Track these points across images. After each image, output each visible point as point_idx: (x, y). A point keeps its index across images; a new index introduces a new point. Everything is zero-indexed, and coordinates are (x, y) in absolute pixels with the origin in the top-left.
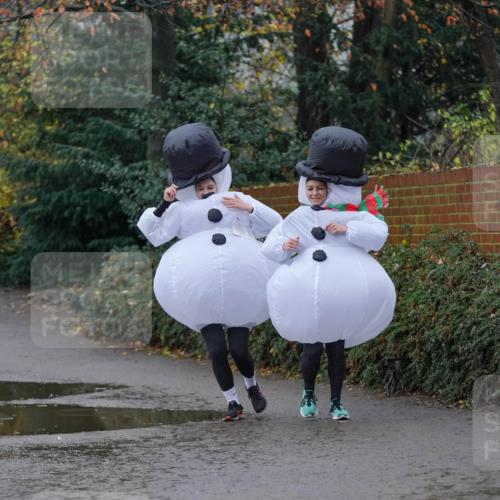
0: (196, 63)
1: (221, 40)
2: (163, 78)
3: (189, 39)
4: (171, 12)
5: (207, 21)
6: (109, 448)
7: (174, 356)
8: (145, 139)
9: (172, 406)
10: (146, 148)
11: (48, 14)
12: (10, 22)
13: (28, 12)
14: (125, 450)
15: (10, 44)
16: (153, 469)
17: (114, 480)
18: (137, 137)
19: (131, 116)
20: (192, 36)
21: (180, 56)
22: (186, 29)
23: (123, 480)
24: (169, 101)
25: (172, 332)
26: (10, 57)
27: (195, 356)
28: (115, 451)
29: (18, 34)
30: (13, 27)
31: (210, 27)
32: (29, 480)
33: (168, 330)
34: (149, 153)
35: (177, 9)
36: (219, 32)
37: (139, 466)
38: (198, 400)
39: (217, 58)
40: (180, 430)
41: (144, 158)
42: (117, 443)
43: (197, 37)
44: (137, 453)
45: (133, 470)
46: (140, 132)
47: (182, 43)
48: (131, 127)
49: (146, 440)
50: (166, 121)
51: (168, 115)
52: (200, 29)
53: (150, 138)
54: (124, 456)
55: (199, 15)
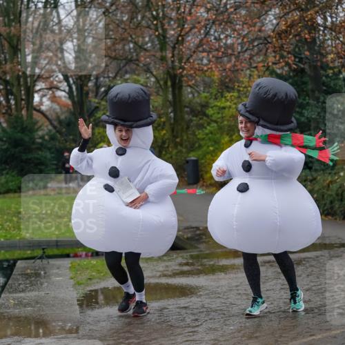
0: (331, 87)
1: (341, 76)
2: (317, 94)
3: (327, 76)
4: (319, 64)
5: (335, 67)
6: (301, 261)
7: (327, 219)
8: (310, 121)
9: (327, 242)
10: (310, 126)
11: (264, 66)
12: (246, 70)
13: (255, 65)
14: (308, 261)
15: (247, 80)
16: (321, 270)
17: (304, 276)
18: (306, 121)
19: (304, 111)
20: (328, 75)
21: (324, 84)
22: (325, 71)
23: (308, 275)
24: (320, 104)
25: (325, 208)
26: (247, 85)
27: (336, 219)
28: (304, 262)
29: (250, 75)
30: (248, 72)
31: (336, 70)
32: (266, 276)
33: (324, 207)
34: (312, 128)
35: (322, 62)
36: (340, 72)
37: (315, 269)
38: (339, 238)
39: (340, 84)
40: (332, 252)
41: (309, 130)
42: (304, 259)
43: (331, 75)
44: (313, 263)
45: (312, 271)
46: (307, 118)
47: (324, 78)
48: (304, 116)
49: (317, 257)
50: (319, 113)
51: (319, 110)
52: (332, 71)
53: (312, 121)
54: (307, 265)
55: (331, 65)
